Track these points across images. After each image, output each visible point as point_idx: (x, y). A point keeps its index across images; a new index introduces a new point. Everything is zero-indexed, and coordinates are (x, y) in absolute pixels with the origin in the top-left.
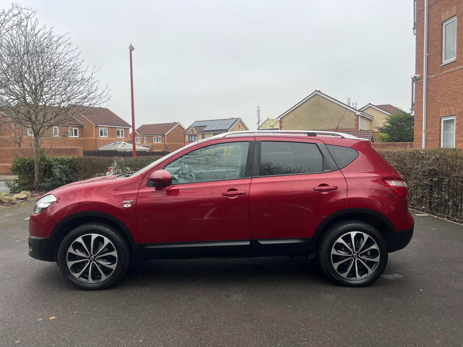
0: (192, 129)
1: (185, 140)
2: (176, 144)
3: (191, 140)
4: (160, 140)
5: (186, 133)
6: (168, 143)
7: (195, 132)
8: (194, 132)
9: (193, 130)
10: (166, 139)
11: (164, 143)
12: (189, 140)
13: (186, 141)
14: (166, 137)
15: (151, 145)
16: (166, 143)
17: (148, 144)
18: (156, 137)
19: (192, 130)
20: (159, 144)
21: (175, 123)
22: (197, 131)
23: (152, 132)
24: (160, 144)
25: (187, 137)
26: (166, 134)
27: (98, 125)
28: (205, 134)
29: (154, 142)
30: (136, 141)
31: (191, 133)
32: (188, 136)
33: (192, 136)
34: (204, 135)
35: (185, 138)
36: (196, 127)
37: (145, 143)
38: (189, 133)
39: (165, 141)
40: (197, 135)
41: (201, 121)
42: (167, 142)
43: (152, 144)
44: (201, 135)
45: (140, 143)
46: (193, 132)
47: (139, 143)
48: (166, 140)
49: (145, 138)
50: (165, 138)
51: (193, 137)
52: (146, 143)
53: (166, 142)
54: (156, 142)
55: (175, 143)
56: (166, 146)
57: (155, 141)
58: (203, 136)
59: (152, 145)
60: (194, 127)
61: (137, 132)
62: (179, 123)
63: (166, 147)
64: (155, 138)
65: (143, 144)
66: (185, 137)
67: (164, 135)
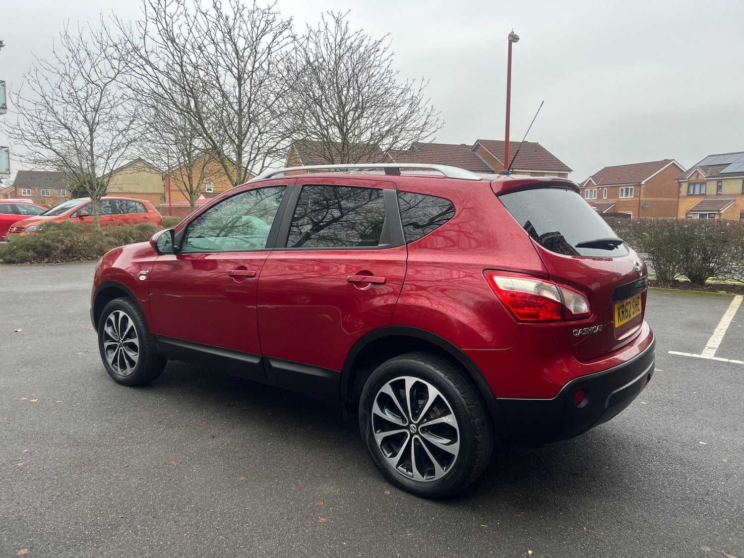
0: (697, 171)
1: (679, 192)
2: (664, 199)
3: (692, 193)
4: (631, 193)
5: (683, 179)
6: (647, 199)
7: (703, 176)
8: (700, 177)
9: (698, 174)
10: (642, 191)
11: (638, 199)
12: (688, 192)
13: (681, 195)
14: (643, 187)
15: (614, 202)
16: (642, 198)
17: (609, 200)
18: (624, 188)
19: (696, 174)
20: (629, 200)
21: (666, 161)
22: (708, 175)
23: (619, 178)
24: (631, 199)
25: (684, 187)
26: (643, 183)
27: (514, 170)
28: (723, 181)
29: (620, 197)
30: (590, 195)
31: (694, 178)
32: (687, 184)
33: (694, 184)
34: (721, 182)
35: (679, 189)
36: (705, 168)
37: (604, 198)
38: (690, 180)
39: (640, 195)
40: (705, 183)
41: (720, 155)
42: (644, 197)
43: (617, 199)
44: (716, 182)
45: (596, 198)
46: (698, 177)
47: (593, 198)
48: (642, 194)
49: (605, 190)
50: (642, 189)
51: (698, 187)
52: (606, 198)
53: (642, 196)
54: (624, 197)
55: (660, 199)
56: (641, 203)
57: (622, 196)
58: (720, 184)
59: (617, 201)
60: (700, 167)
61: (593, 179)
62: (673, 161)
63: (641, 205)
64: (622, 190)
65: (601, 200)
66: (680, 186)
67: (639, 185)
